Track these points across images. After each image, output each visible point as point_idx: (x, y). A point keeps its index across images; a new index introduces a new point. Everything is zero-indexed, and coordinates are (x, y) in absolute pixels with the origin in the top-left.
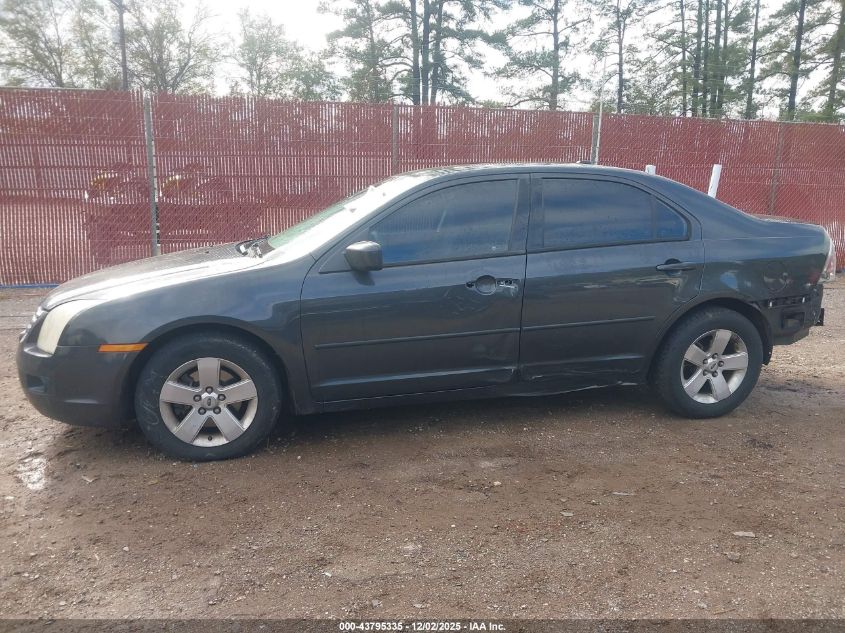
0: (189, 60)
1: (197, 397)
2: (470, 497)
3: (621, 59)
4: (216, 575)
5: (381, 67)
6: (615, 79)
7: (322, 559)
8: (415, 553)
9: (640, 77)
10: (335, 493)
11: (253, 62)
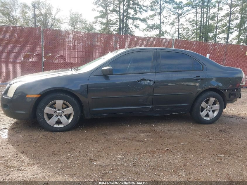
0: (54, 23)
1: (55, 112)
2: (138, 143)
3: (179, 27)
4: (60, 163)
5: (110, 27)
6: (177, 33)
7: (93, 159)
8: (122, 158)
9: (184, 33)
10: (97, 141)
11: (73, 24)
